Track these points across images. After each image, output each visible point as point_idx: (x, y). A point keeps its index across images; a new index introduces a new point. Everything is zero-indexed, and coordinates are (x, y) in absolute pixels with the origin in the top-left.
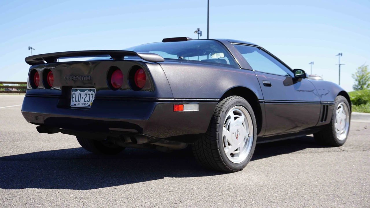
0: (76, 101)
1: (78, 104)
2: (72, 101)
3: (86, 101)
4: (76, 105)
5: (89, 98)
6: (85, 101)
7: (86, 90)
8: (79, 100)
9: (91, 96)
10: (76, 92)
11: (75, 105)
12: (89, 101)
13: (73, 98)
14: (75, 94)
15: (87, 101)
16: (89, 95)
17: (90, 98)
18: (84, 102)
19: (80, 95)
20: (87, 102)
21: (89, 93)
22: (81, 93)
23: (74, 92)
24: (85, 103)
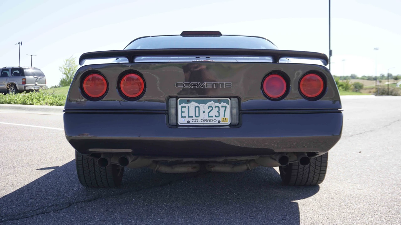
0: (189, 117)
1: (193, 121)
2: (182, 117)
3: (212, 117)
4: (191, 122)
5: (218, 112)
6: (209, 117)
7: (210, 101)
8: (197, 115)
9: (222, 110)
10: (188, 105)
11: (188, 122)
12: (217, 115)
13: (184, 112)
14: (187, 107)
15: (214, 116)
16: (217, 109)
17: (220, 112)
18: (207, 118)
19: (197, 109)
20: (214, 118)
21: (217, 104)
22: (199, 105)
23: (183, 105)
24: (210, 118)
